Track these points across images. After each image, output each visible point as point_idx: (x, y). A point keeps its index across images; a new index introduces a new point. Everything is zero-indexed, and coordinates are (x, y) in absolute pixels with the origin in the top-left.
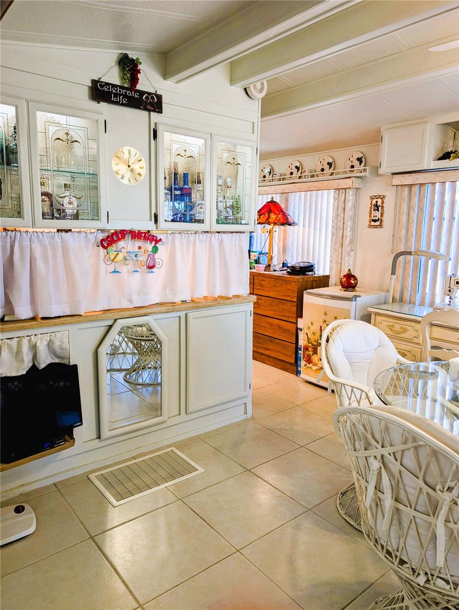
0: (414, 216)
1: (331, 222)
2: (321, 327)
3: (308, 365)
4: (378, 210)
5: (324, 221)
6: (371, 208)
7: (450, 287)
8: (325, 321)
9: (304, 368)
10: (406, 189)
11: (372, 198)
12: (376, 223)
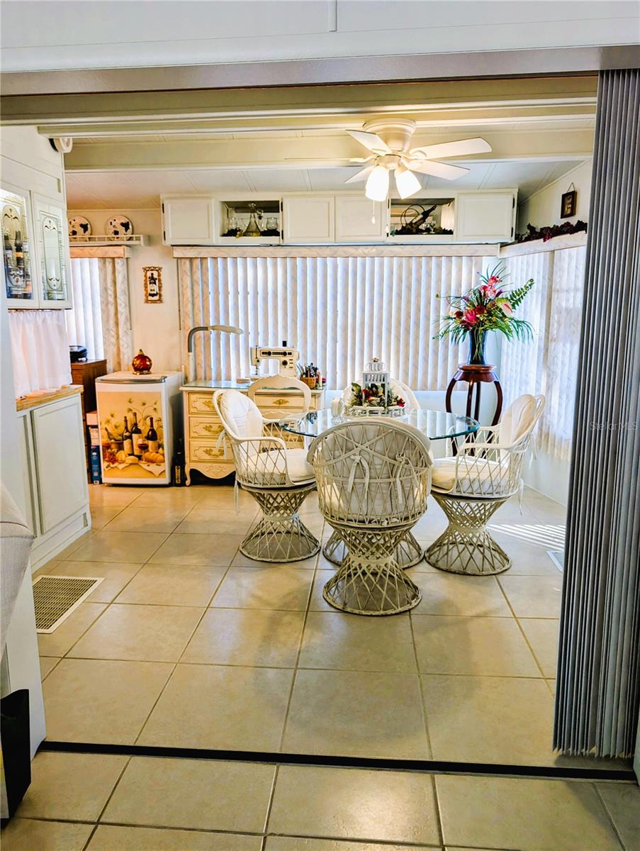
0: (198, 289)
1: (99, 297)
2: (125, 417)
3: (112, 465)
4: (155, 283)
5: (89, 294)
6: (146, 280)
7: (256, 358)
8: (130, 410)
9: (107, 469)
10: (188, 262)
11: (146, 270)
12: (154, 297)
